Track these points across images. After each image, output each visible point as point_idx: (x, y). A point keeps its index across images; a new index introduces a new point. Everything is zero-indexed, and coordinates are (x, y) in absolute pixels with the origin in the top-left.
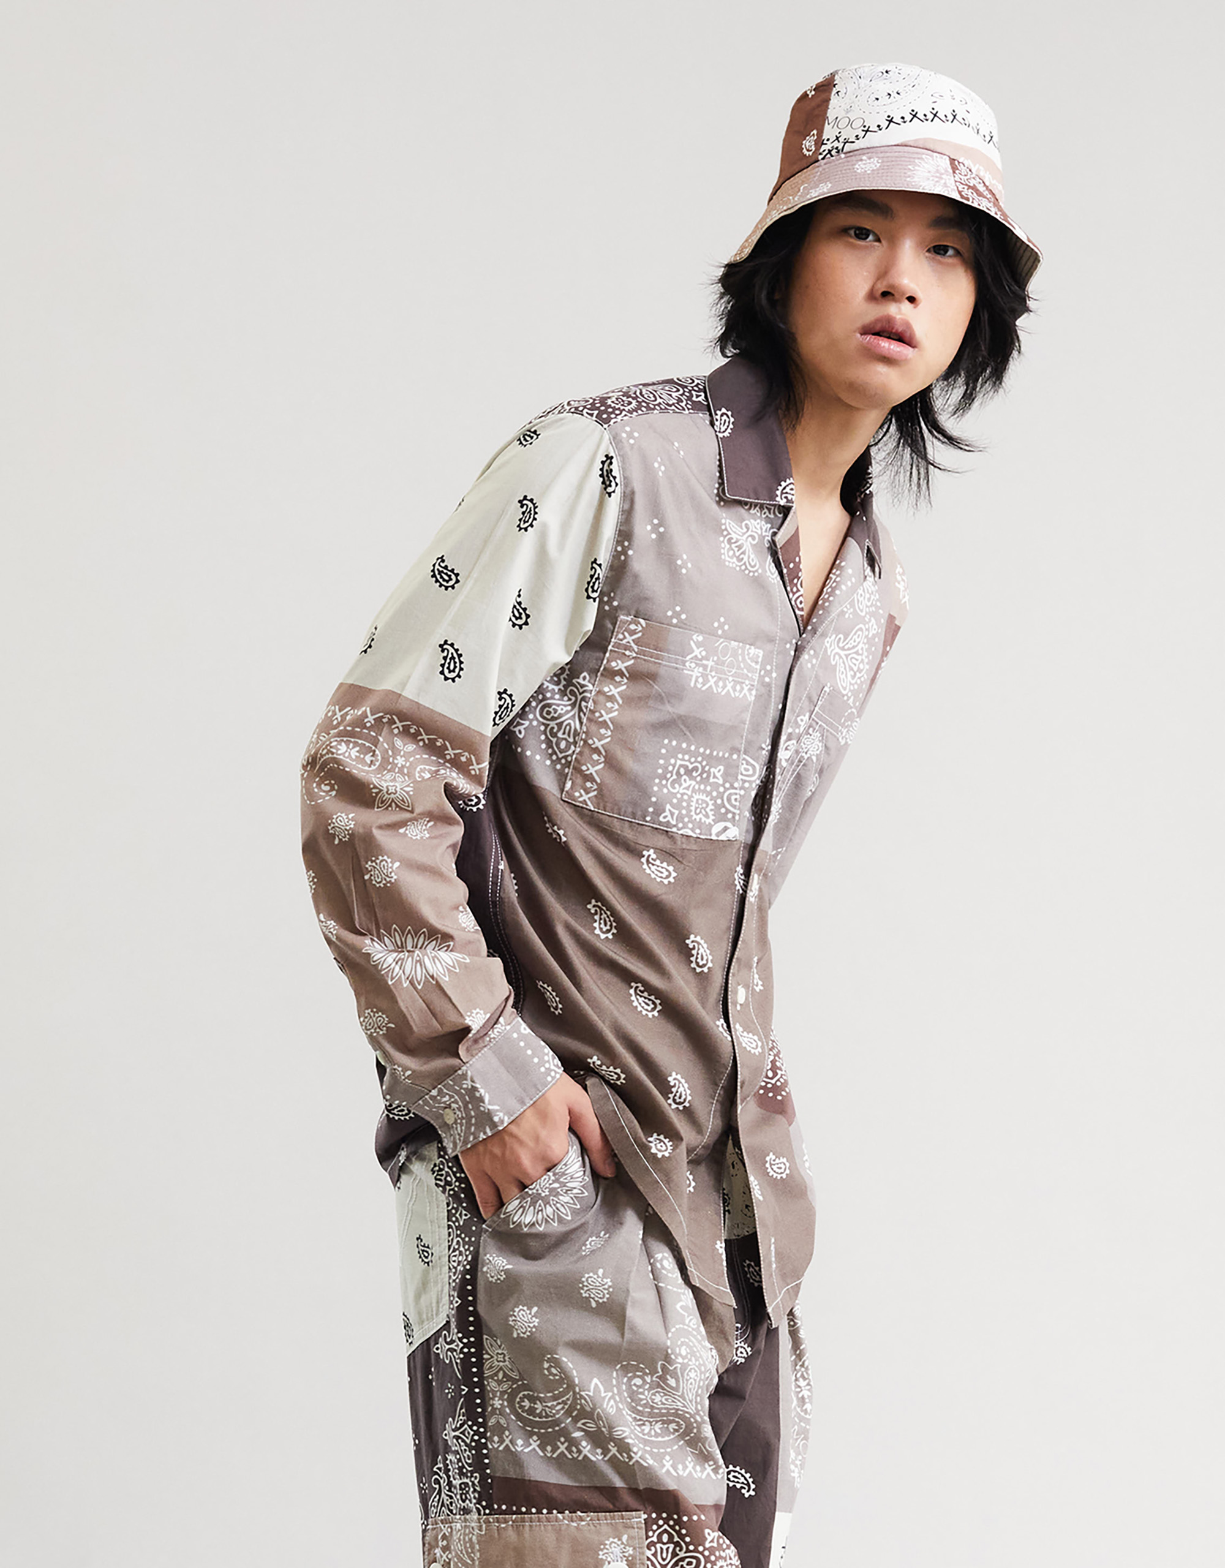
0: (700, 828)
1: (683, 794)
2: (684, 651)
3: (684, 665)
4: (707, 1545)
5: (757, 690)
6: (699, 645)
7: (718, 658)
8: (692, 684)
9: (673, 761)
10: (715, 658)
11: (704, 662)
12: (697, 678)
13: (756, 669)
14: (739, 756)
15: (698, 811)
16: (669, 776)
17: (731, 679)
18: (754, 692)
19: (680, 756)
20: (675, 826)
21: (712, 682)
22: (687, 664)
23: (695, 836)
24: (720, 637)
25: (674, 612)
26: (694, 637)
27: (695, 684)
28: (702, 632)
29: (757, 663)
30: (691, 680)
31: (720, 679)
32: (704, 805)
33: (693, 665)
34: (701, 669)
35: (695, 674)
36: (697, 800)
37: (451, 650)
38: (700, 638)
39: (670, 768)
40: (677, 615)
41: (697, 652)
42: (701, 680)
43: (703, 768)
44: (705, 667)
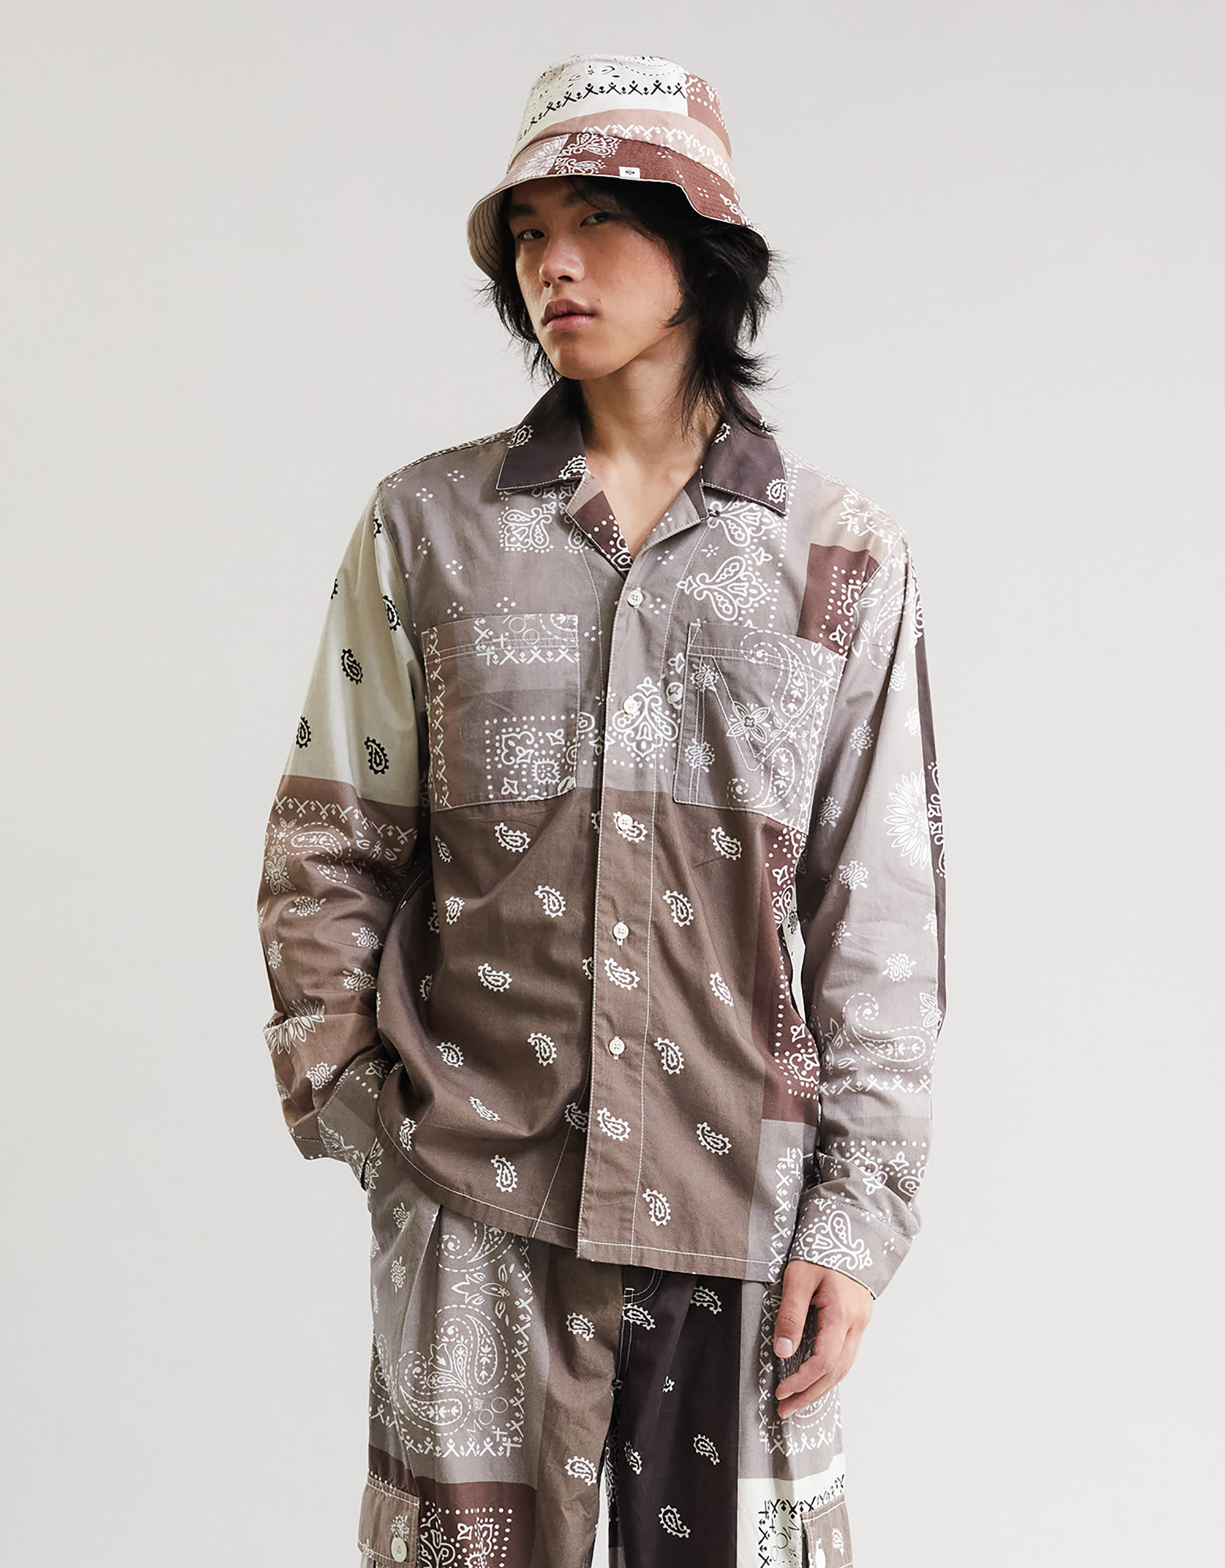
0: (547, 791)
1: (520, 765)
2: (471, 637)
3: (475, 650)
4: (459, 1538)
5: (580, 652)
6: (483, 629)
7: (511, 634)
8: (488, 663)
9: (498, 738)
10: (507, 634)
11: (494, 640)
12: (491, 656)
13: (574, 633)
14: (576, 715)
15: (543, 776)
16: (499, 751)
17: (536, 648)
18: (577, 655)
19: (504, 731)
20: (519, 795)
21: (509, 655)
22: (478, 648)
23: (542, 799)
24: (507, 614)
25: (453, 608)
26: (476, 622)
27: (491, 661)
28: (483, 616)
29: (572, 627)
30: (486, 660)
31: (521, 651)
32: (549, 769)
33: (484, 647)
34: (493, 648)
35: (488, 653)
36: (539, 766)
37: (374, 746)
38: (483, 621)
39: (497, 744)
40: (455, 610)
41: (483, 634)
42: (496, 657)
43: (536, 734)
44: (497, 645)
